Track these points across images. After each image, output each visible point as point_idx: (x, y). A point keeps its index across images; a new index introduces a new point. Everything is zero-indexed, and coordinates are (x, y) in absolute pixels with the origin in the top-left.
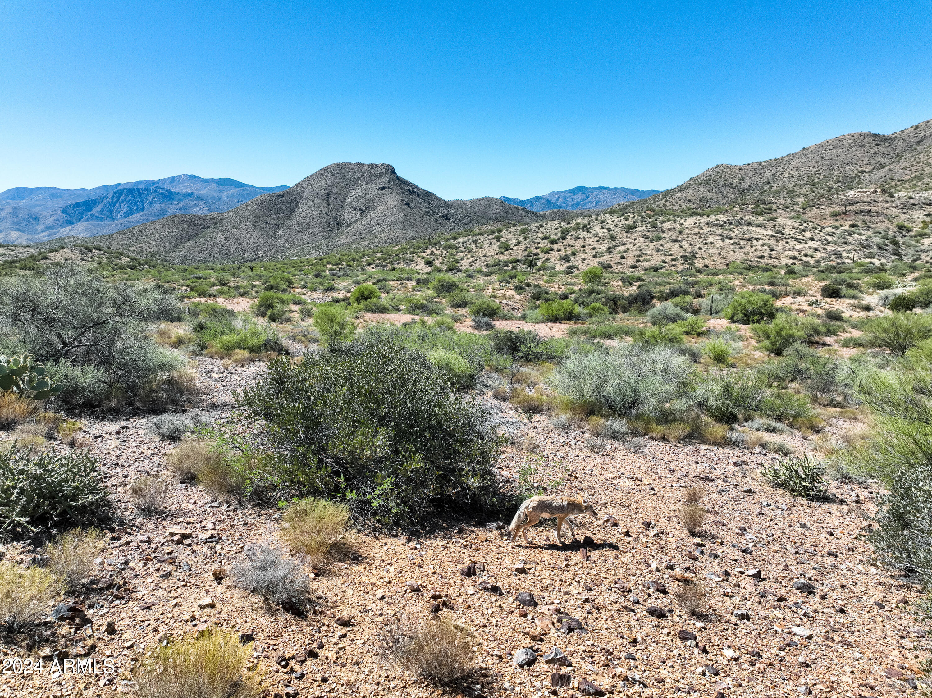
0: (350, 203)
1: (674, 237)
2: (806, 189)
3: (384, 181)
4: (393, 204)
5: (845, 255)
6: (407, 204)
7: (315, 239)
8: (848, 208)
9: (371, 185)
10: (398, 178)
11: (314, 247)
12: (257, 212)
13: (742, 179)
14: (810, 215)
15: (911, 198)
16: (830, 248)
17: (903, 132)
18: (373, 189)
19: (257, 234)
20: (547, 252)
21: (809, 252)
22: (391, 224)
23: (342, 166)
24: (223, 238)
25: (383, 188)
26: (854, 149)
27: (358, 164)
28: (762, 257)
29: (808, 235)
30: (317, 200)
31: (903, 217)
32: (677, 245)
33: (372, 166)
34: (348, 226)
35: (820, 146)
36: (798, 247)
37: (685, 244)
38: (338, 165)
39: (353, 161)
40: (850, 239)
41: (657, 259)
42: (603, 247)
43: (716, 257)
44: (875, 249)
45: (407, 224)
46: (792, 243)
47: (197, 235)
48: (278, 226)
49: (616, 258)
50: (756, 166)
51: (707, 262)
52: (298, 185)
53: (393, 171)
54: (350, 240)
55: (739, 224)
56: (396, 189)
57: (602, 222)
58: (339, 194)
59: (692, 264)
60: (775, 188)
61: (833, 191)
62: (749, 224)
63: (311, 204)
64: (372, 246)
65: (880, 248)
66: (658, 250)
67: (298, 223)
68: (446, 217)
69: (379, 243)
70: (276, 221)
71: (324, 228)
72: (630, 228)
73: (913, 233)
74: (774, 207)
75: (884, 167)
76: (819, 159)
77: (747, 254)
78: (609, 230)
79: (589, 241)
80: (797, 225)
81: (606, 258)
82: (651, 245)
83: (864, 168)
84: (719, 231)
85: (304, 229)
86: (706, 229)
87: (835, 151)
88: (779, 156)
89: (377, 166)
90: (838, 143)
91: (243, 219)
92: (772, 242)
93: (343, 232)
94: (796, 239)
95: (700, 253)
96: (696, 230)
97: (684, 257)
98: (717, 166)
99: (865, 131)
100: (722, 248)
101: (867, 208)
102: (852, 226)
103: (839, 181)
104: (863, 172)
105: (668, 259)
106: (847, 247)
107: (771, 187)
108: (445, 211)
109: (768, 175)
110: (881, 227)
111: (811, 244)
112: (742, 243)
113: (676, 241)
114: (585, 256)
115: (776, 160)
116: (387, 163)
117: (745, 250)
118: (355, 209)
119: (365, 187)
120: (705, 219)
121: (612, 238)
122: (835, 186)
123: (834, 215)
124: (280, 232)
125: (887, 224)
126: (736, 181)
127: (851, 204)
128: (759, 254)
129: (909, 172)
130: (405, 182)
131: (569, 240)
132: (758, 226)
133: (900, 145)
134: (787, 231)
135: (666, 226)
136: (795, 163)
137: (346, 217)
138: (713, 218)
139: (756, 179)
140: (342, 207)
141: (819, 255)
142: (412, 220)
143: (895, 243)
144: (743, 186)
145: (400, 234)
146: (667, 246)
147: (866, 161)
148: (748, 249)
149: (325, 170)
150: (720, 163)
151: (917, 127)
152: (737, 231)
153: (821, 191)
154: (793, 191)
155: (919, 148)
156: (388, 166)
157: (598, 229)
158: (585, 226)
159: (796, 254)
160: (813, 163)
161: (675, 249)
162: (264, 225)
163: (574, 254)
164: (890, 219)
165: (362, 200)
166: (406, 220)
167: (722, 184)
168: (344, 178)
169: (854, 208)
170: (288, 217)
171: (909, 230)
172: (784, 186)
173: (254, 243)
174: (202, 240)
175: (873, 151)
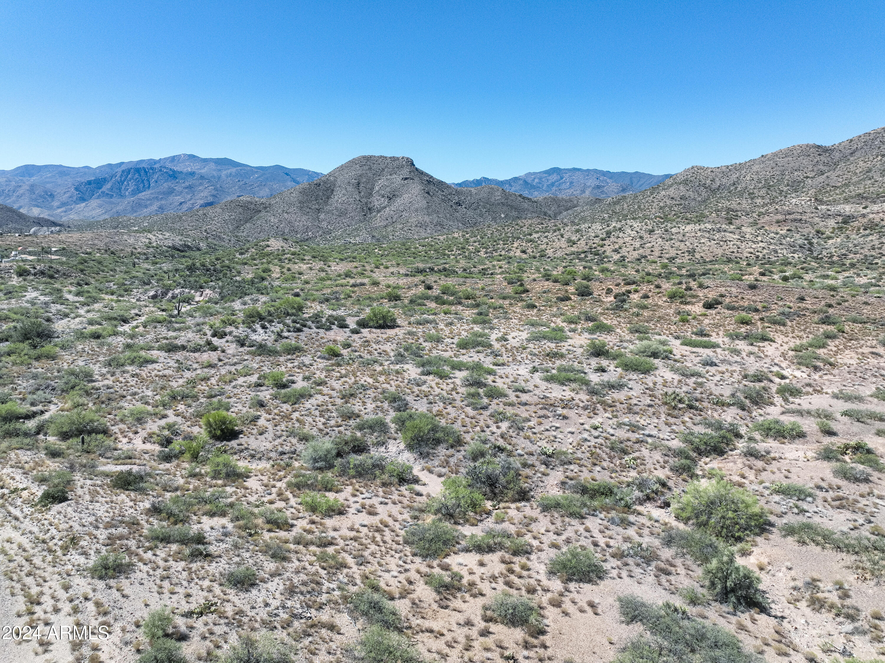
0: (378, 191)
1: (680, 238)
2: (763, 192)
3: (405, 172)
4: (416, 193)
5: (779, 251)
6: (428, 193)
7: (353, 223)
8: (787, 217)
9: (394, 176)
10: (417, 169)
11: (354, 230)
12: (300, 198)
13: (713, 180)
14: (763, 221)
15: (829, 210)
16: (771, 247)
17: (840, 144)
18: (397, 179)
19: (304, 218)
20: (602, 247)
21: (760, 249)
22: (417, 210)
23: (368, 159)
24: (276, 220)
25: (406, 179)
26: (802, 158)
27: (381, 156)
28: (733, 252)
29: (759, 238)
30: (350, 189)
31: (822, 224)
32: (683, 244)
33: (394, 159)
34: (379, 211)
35: (775, 155)
36: (754, 246)
37: (687, 243)
38: (364, 157)
39: (377, 154)
40: (784, 242)
41: (673, 253)
42: (637, 244)
43: (707, 252)
44: (798, 248)
45: (430, 211)
46: (750, 243)
47: (251, 218)
48: (319, 210)
49: (648, 252)
50: (724, 168)
51: (702, 255)
52: (330, 175)
53: (412, 164)
54: (384, 223)
55: (719, 231)
56: (417, 179)
57: (631, 226)
58: (368, 183)
59: (693, 256)
60: (739, 189)
61: (784, 193)
62: (725, 231)
63: (344, 191)
64: (405, 229)
65: (801, 247)
66: (672, 247)
67: (336, 208)
68: (459, 204)
69: (411, 226)
70: (317, 206)
71: (359, 212)
72: (651, 232)
73: (824, 236)
74: (739, 214)
75: (823, 174)
76: (774, 165)
77: (724, 250)
78: (638, 232)
79: (627, 239)
80: (753, 232)
81: (641, 251)
82: (667, 243)
83: (808, 175)
84: (707, 235)
85: (342, 214)
86: (699, 234)
87: (786, 159)
88: (743, 161)
89: (398, 159)
90: (788, 153)
91: (291, 204)
92: (738, 243)
93: (375, 216)
94: (753, 241)
95: (698, 249)
96: (693, 234)
97: (688, 252)
98: (693, 168)
99: (811, 143)
100: (710, 246)
101: (799, 217)
102: (788, 230)
103: (788, 185)
104: (807, 177)
105: (679, 252)
106: (781, 247)
107: (736, 188)
108: (456, 198)
109: (734, 177)
110: (805, 231)
111: (761, 244)
112: (721, 243)
113: (682, 241)
114: (628, 250)
115: (740, 164)
116: (406, 156)
117: (723, 248)
118: (383, 197)
119: (389, 177)
120: (698, 227)
121: (641, 237)
122: (785, 189)
123: (778, 222)
124: (322, 216)
125: (810, 229)
126: (708, 182)
127: (789, 214)
128: (731, 250)
129: (841, 180)
130: (422, 173)
131: (612, 239)
132: (731, 232)
133: (837, 155)
134: (747, 236)
135: (674, 230)
136: (755, 168)
137: (376, 203)
138: (702, 227)
139: (724, 181)
140: (371, 194)
141: (765, 251)
142: (433, 207)
143: (811, 244)
144: (715, 186)
145: (427, 219)
146: (677, 244)
147: (810, 168)
148: (725, 247)
149: (353, 162)
150: (695, 165)
151: (851, 141)
152: (718, 236)
153: (774, 193)
154: (753, 193)
155: (852, 159)
156: (407, 159)
157: (629, 231)
158: (620, 229)
159: (752, 250)
160: (770, 169)
161: (682, 245)
162: (308, 210)
163: (620, 248)
164: (812, 225)
165: (388, 189)
166: (428, 207)
167: (697, 184)
168: (370, 169)
169: (791, 217)
170: (326, 203)
171: (823, 234)
172: (746, 188)
173: (304, 225)
174: (259, 222)
175: (816, 160)
